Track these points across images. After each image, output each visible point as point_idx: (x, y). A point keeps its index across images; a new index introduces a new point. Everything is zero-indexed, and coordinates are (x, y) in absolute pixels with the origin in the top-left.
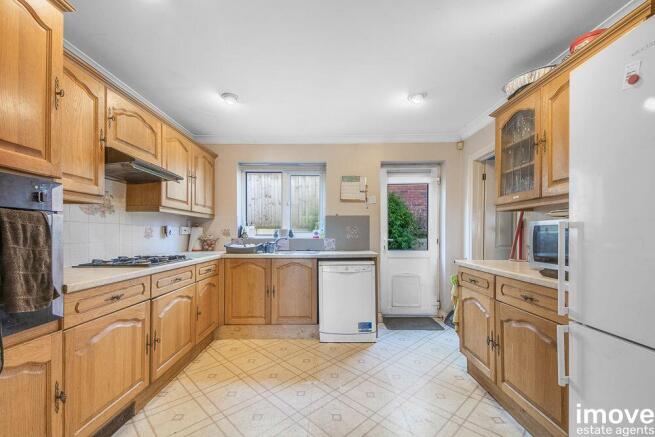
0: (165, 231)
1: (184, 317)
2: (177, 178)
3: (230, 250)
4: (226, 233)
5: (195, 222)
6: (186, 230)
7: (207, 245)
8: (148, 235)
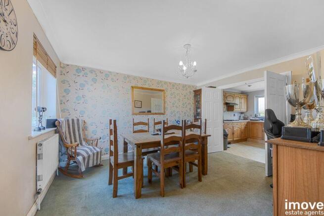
0: (234, 115)
1: (239, 132)
2: (237, 104)
3: (251, 120)
4: (251, 116)
5: (242, 113)
6: (239, 115)
7: (245, 119)
8: (231, 116)
